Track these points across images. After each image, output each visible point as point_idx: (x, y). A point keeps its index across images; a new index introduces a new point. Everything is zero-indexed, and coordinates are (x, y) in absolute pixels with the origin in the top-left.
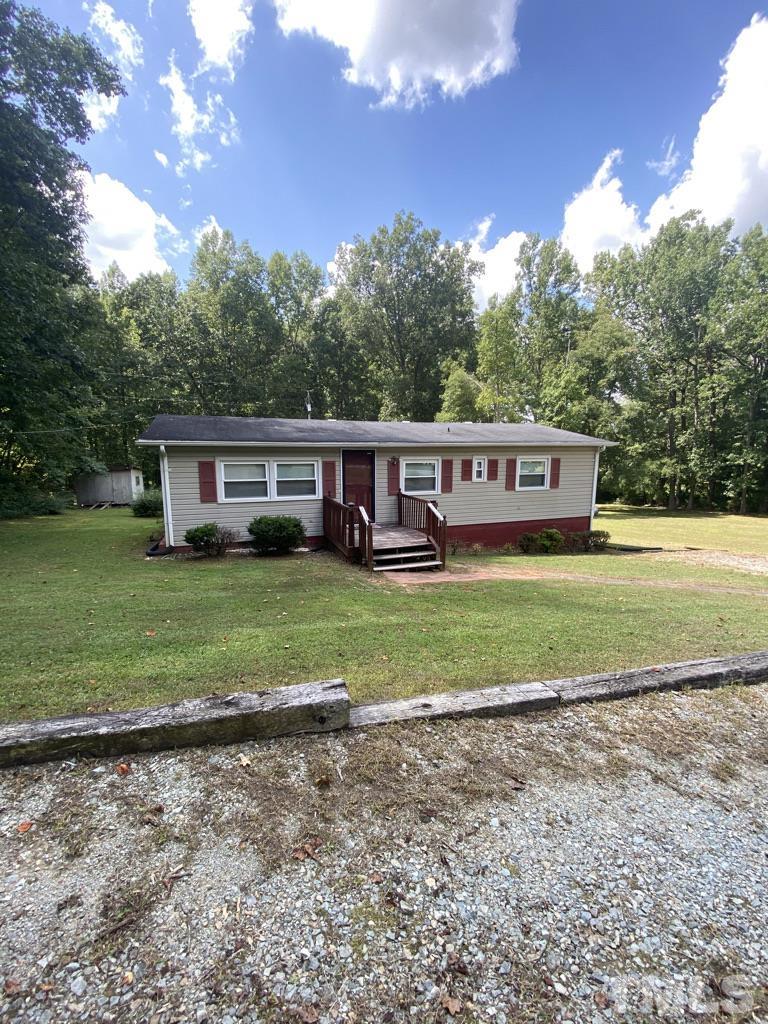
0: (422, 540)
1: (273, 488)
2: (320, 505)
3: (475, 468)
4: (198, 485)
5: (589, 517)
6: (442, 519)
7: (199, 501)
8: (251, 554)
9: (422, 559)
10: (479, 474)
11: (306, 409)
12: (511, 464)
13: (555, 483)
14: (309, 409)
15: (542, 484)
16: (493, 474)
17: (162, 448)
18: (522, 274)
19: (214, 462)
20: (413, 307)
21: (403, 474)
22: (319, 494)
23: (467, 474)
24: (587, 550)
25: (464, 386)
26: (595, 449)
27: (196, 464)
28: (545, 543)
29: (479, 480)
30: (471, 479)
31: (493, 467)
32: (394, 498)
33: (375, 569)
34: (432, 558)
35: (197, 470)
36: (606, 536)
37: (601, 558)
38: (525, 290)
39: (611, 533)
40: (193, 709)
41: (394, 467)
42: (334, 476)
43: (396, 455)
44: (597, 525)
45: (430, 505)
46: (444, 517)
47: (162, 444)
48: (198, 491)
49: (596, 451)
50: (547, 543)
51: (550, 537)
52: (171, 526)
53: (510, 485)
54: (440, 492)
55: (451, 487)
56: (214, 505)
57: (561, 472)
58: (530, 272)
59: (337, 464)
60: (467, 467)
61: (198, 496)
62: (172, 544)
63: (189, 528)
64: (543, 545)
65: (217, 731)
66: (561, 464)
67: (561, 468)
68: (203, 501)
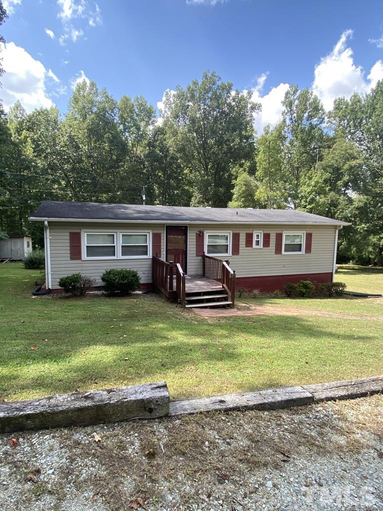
0: (219, 287)
1: (119, 250)
2: (150, 262)
3: (255, 239)
4: (69, 248)
5: (332, 273)
6: (232, 273)
7: (69, 258)
8: (103, 295)
9: (218, 300)
10: (258, 243)
11: (142, 198)
12: (279, 237)
13: (308, 249)
14: (144, 198)
15: (300, 250)
16: (266, 243)
17: (46, 223)
18: (286, 111)
19: (80, 233)
20: (214, 132)
21: (207, 242)
22: (150, 255)
23: (249, 243)
24: (330, 296)
25: (247, 184)
26: (335, 227)
27: (68, 234)
28: (302, 290)
29: (257, 247)
30: (252, 246)
31: (267, 237)
32: (200, 258)
33: (187, 306)
34: (226, 299)
35: (68, 238)
36: (344, 286)
37: (340, 300)
38: (288, 122)
39: (346, 284)
40: (63, 400)
41: (200, 237)
42: (160, 243)
43: (202, 229)
44: (337, 278)
45: (225, 263)
46: (234, 272)
47: (46, 221)
48: (69, 252)
49: (336, 229)
50: (304, 290)
51: (306, 286)
52: (50, 275)
53: (278, 250)
54: (231, 255)
55: (238, 251)
56: (79, 261)
57: (312, 242)
58: (291, 110)
59: (162, 235)
60: (249, 237)
61: (69, 255)
62: (50, 287)
63: (62, 277)
64: (301, 291)
65: (78, 416)
66: (313, 237)
67: (313, 239)
68: (72, 259)
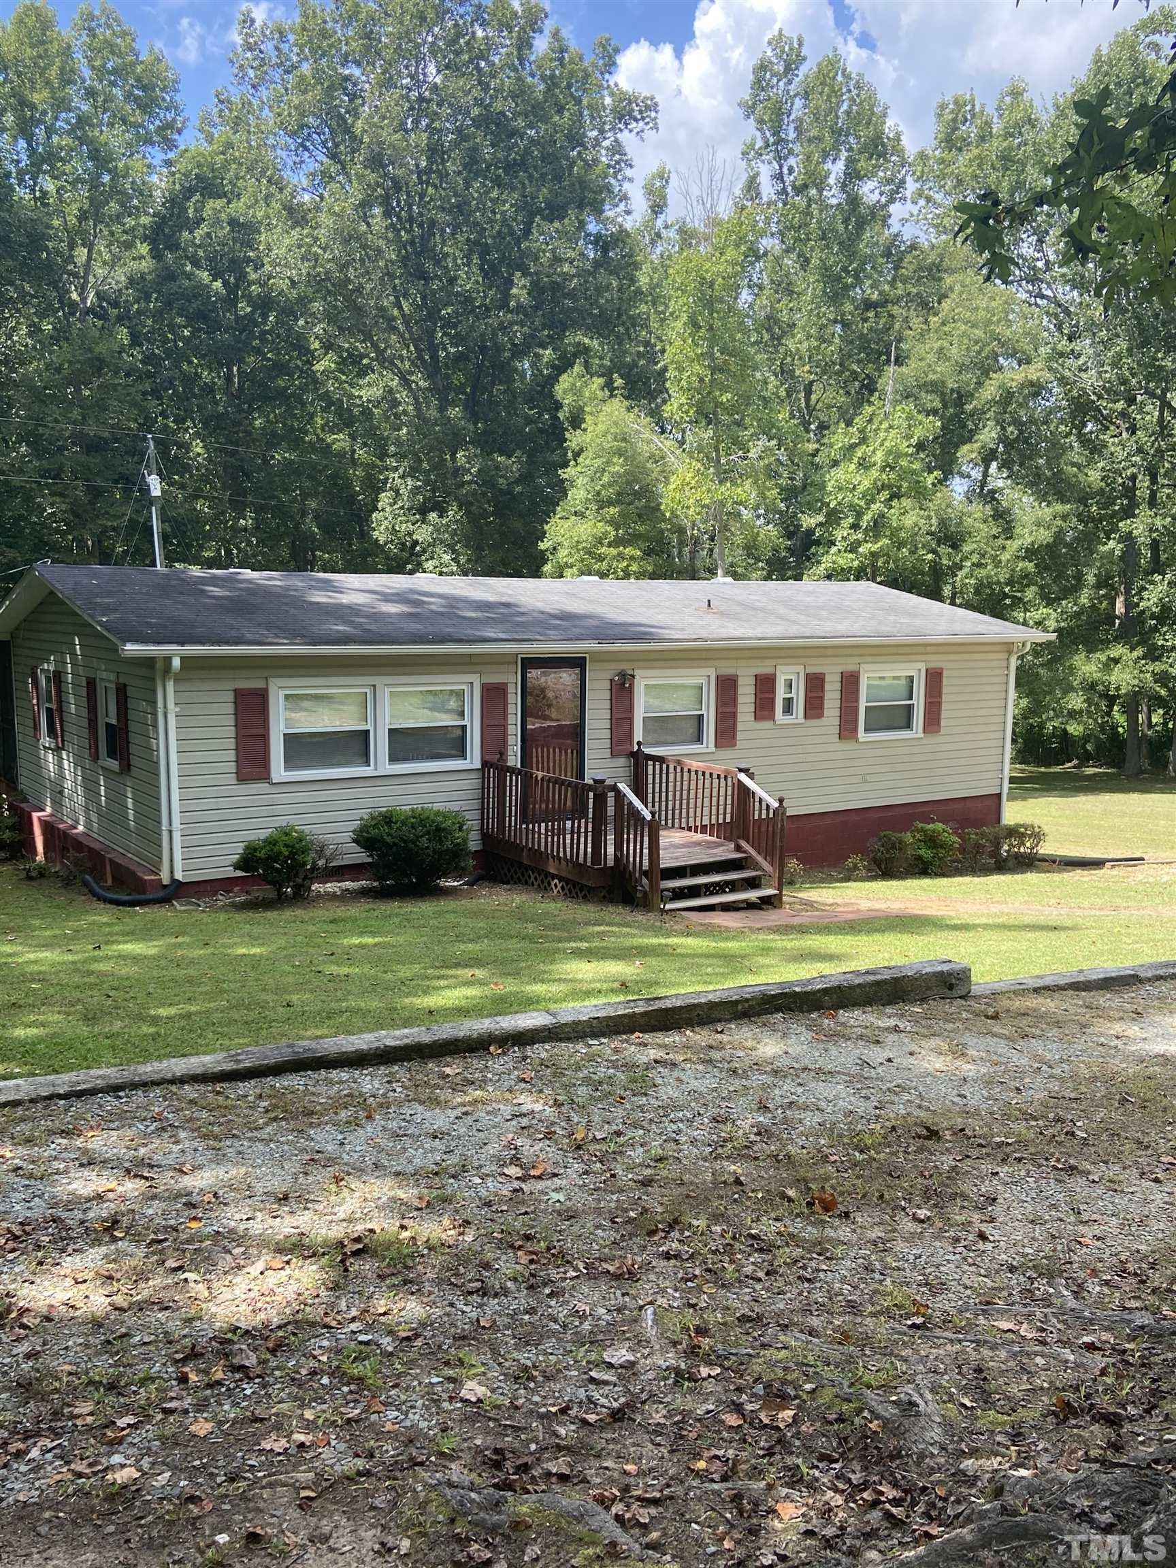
1: (380, 745)
2: (473, 782)
3: (781, 694)
4: (231, 743)
5: (999, 795)
6: (776, 805)
7: (232, 778)
10: (788, 707)
12: (850, 682)
13: (933, 721)
14: (156, 492)
15: (908, 725)
16: (814, 707)
17: (176, 663)
19: (266, 690)
21: (642, 705)
22: (474, 759)
23: (764, 708)
24: (1001, 866)
26: (1008, 647)
27: (230, 697)
28: (922, 852)
29: (788, 719)
30: (772, 718)
31: (815, 684)
32: (622, 761)
33: (668, 907)
35: (230, 709)
36: (1038, 836)
37: (1032, 877)
39: (1046, 829)
41: (622, 689)
42: (505, 717)
43: (627, 667)
44: (1013, 813)
45: (743, 777)
46: (781, 801)
47: (175, 653)
48: (232, 755)
49: (1010, 653)
50: (926, 853)
51: (932, 841)
52: (177, 837)
53: (847, 729)
54: (712, 748)
55: (734, 736)
56: (262, 787)
57: (944, 698)
59: (511, 689)
60: (765, 685)
61: (232, 767)
62: (179, 876)
64: (920, 858)
66: (945, 682)
67: (945, 690)
68: (242, 778)
